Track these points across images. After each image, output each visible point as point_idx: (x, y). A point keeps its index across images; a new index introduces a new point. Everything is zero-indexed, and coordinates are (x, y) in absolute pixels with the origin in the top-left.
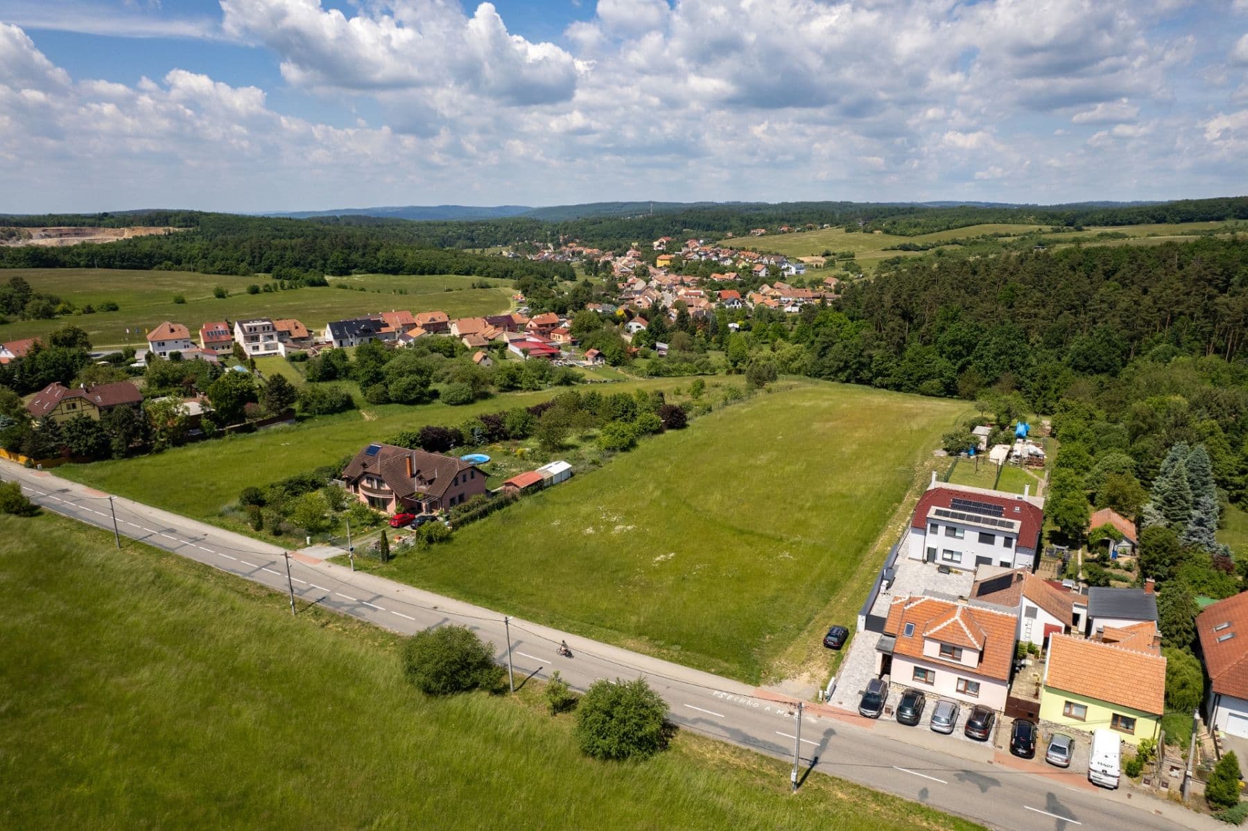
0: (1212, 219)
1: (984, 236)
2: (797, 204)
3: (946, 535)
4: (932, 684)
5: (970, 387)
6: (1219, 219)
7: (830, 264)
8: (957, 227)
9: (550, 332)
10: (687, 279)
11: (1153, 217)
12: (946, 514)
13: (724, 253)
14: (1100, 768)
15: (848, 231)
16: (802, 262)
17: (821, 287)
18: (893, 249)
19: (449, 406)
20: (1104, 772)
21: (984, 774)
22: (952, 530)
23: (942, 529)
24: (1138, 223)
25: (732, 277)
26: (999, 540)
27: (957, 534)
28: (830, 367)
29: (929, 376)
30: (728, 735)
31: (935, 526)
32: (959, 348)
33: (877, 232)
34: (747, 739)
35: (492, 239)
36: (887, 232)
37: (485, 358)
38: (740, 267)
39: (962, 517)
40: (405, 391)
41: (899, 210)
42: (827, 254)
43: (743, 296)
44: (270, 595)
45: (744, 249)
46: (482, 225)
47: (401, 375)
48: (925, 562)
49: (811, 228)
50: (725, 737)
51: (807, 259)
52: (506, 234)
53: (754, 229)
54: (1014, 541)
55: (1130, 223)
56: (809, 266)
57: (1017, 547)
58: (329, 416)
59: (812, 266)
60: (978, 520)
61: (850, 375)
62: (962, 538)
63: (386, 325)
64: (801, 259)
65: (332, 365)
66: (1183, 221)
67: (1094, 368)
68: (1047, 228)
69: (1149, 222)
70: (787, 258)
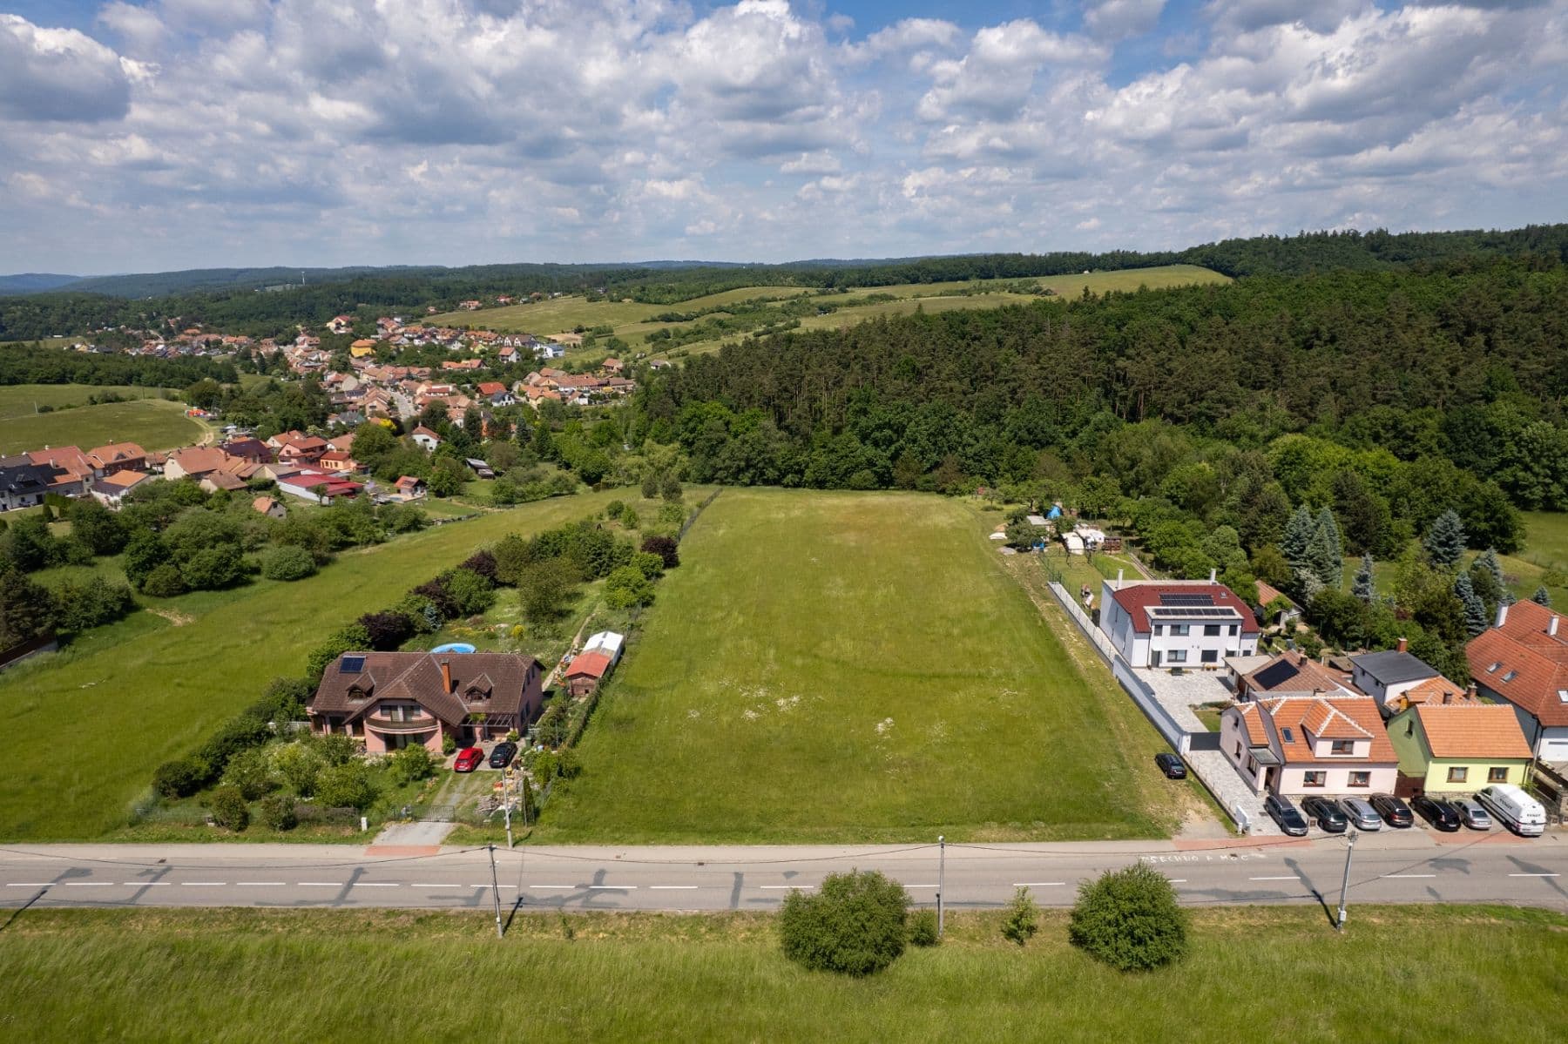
0: (958, 279)
1: (750, 302)
2: (489, 268)
3: (1172, 634)
4: (1322, 785)
5: (909, 475)
6: (965, 279)
7: (589, 343)
8: (716, 292)
9: (318, 460)
10: (415, 371)
11: (907, 277)
12: (1167, 612)
13: (443, 334)
14: (1529, 820)
15: (590, 300)
16: (554, 341)
17: (602, 372)
18: (654, 320)
19: (284, 583)
20: (1534, 823)
21: (1448, 857)
22: (1176, 629)
23: (1166, 629)
24: (894, 284)
25: (475, 366)
26: (1225, 629)
27: (1182, 631)
28: (726, 468)
29: (856, 468)
30: (1213, 898)
31: (1159, 627)
32: (887, 432)
33: (627, 300)
34: (1236, 896)
35: (42, 326)
36: (639, 300)
37: (275, 505)
38: (477, 351)
39: (1183, 612)
40: (215, 570)
41: (630, 273)
42: (579, 331)
43: (509, 388)
44: (420, 921)
45: (467, 328)
46: (14, 304)
47: (200, 545)
48: (1149, 667)
49: (539, 298)
50: (1213, 901)
51: (559, 338)
52: (65, 318)
53: (462, 300)
54: (1239, 628)
55: (888, 284)
56: (562, 346)
57: (1243, 633)
58: (107, 629)
59: (569, 346)
60: (1199, 612)
61: (753, 477)
62: (1187, 634)
63: (64, 472)
64: (553, 337)
65: (33, 545)
66: (935, 281)
67: (1039, 441)
68: (813, 291)
69: (904, 283)
70: (537, 339)
